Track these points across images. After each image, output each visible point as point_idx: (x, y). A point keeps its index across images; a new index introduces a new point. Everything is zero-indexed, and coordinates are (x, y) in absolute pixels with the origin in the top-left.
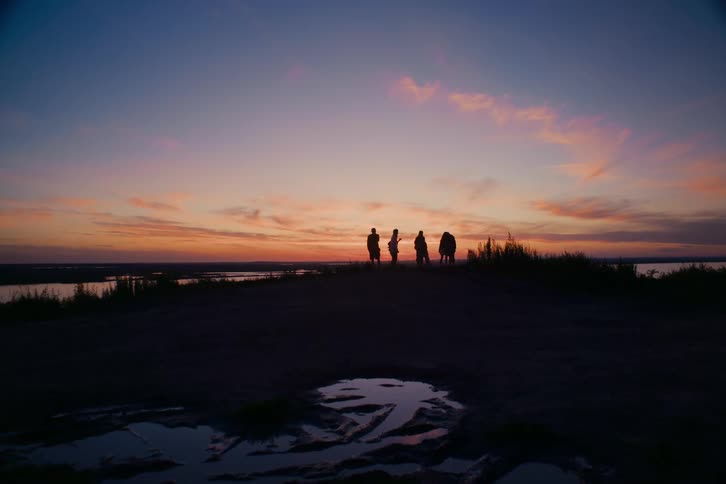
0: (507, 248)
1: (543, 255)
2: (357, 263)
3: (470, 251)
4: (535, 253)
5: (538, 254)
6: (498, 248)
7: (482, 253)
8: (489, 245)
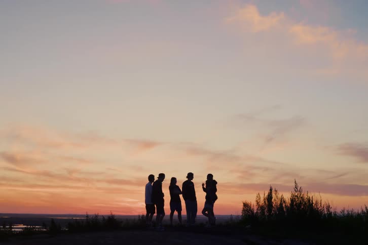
0: (292, 200)
1: (339, 211)
2: (97, 216)
3: (245, 205)
4: (328, 207)
5: (332, 210)
6: (282, 200)
7: (261, 208)
8: (270, 197)
